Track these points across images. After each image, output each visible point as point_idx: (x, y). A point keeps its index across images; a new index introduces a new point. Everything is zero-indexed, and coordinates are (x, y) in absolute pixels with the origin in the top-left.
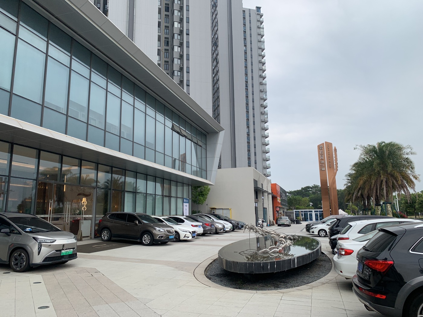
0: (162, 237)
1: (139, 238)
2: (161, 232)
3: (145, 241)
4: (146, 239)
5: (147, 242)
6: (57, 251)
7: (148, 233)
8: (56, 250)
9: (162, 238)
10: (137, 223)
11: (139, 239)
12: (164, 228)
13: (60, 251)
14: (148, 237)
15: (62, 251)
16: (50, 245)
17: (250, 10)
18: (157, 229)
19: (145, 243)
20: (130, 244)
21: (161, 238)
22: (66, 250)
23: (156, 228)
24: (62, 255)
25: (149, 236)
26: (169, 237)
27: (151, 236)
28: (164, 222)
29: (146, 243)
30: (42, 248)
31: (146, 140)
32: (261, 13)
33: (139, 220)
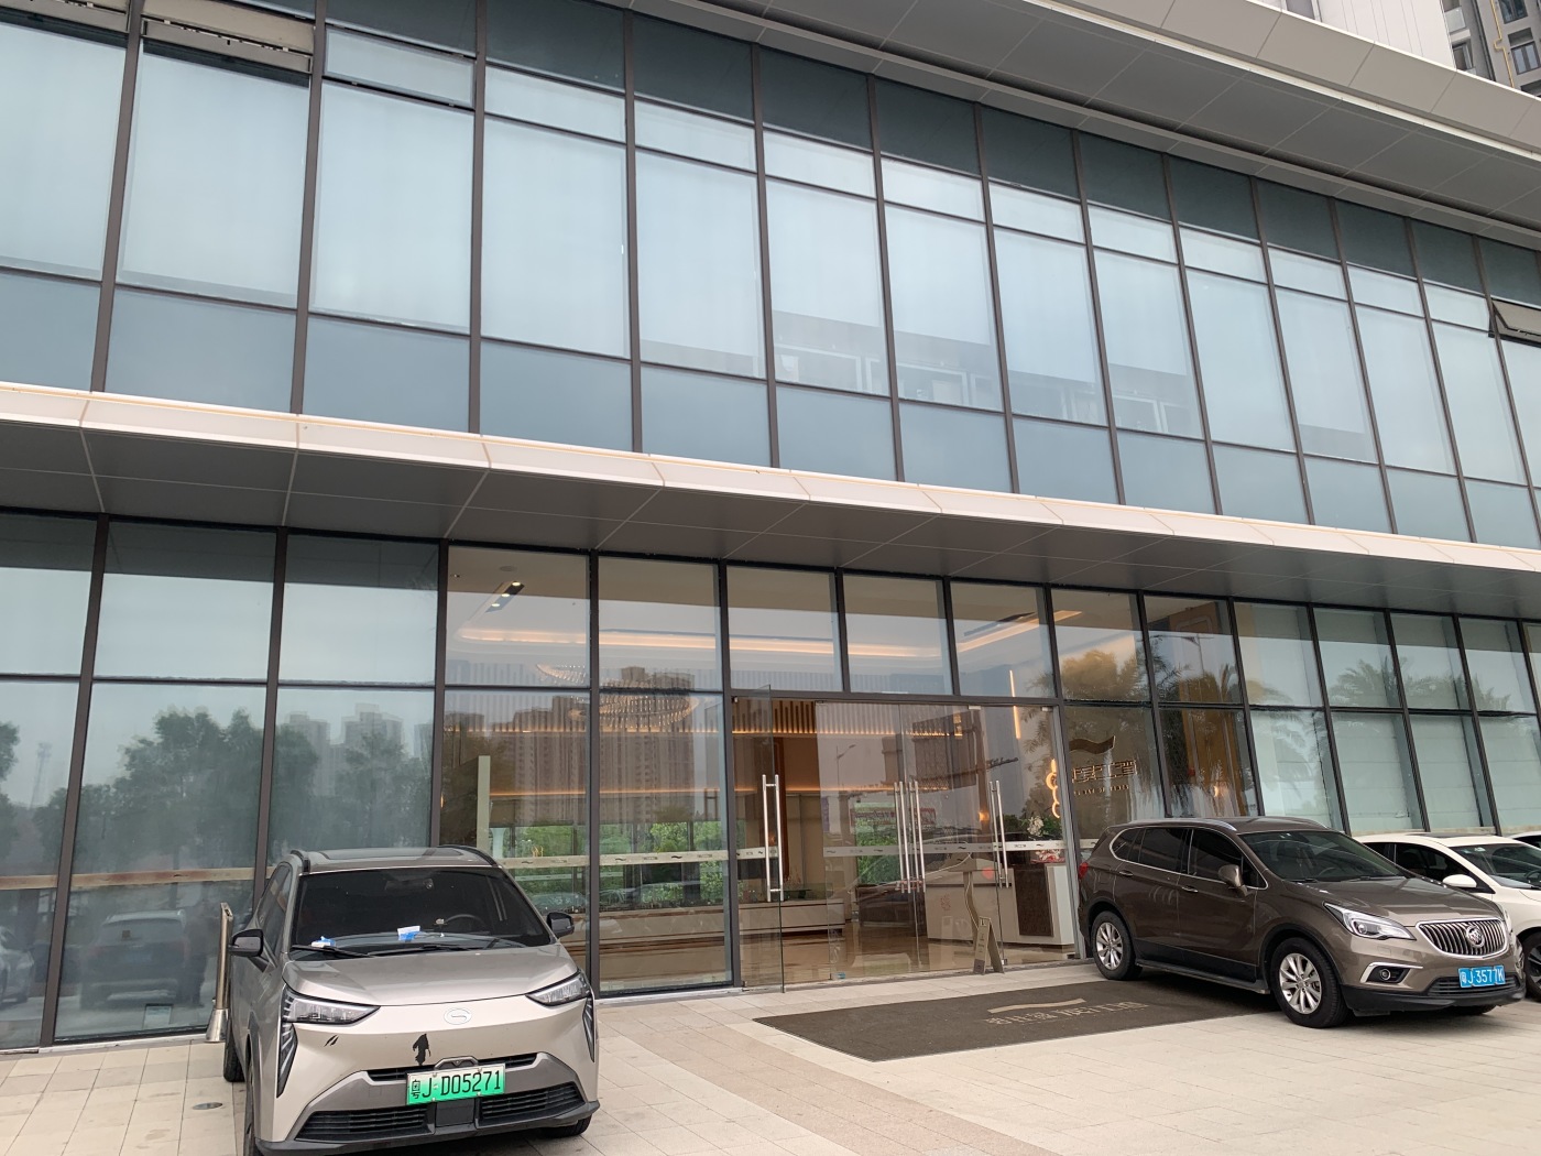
0: (1397, 974)
1: (1259, 970)
2: (1385, 938)
3: (1293, 990)
4: (1297, 979)
5: (1307, 1004)
6: (376, 1074)
7: (1299, 942)
8: (370, 1072)
9: (1402, 985)
10: (1237, 880)
11: (1260, 977)
12: (1408, 919)
13: (402, 1073)
14: (1304, 969)
15: (412, 1077)
16: (333, 1040)
18: (1352, 916)
19: (1296, 1007)
20: (1218, 1007)
21: (1394, 980)
22: (451, 1073)
23: (1344, 911)
24: (412, 1101)
25: (1310, 966)
26: (1457, 979)
27: (1322, 962)
28: (1467, 872)
29: (1305, 1011)
30: (302, 1051)
31: (1301, 420)
33: (1246, 861)
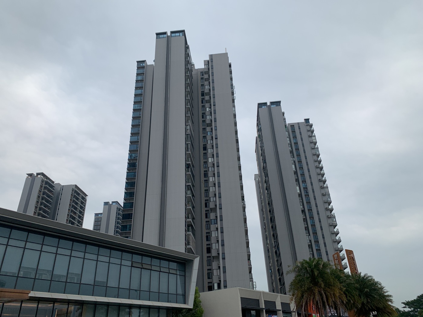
17: (298, 123)
32: (310, 123)
